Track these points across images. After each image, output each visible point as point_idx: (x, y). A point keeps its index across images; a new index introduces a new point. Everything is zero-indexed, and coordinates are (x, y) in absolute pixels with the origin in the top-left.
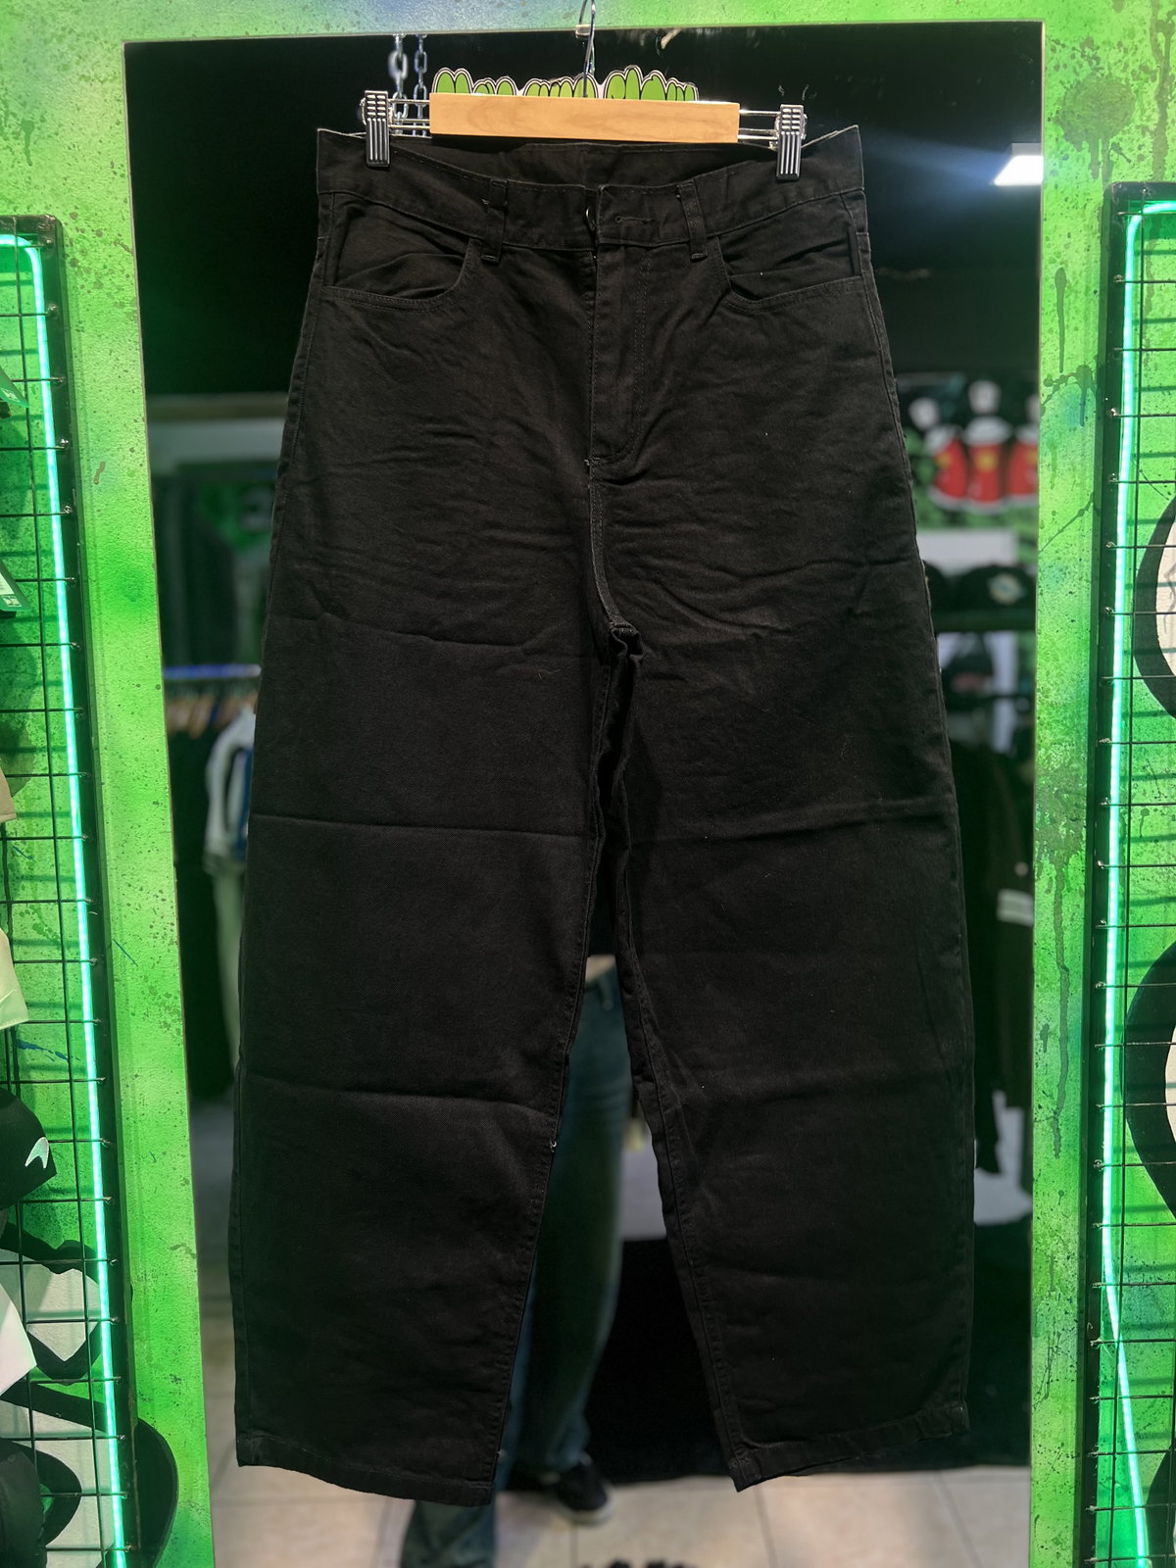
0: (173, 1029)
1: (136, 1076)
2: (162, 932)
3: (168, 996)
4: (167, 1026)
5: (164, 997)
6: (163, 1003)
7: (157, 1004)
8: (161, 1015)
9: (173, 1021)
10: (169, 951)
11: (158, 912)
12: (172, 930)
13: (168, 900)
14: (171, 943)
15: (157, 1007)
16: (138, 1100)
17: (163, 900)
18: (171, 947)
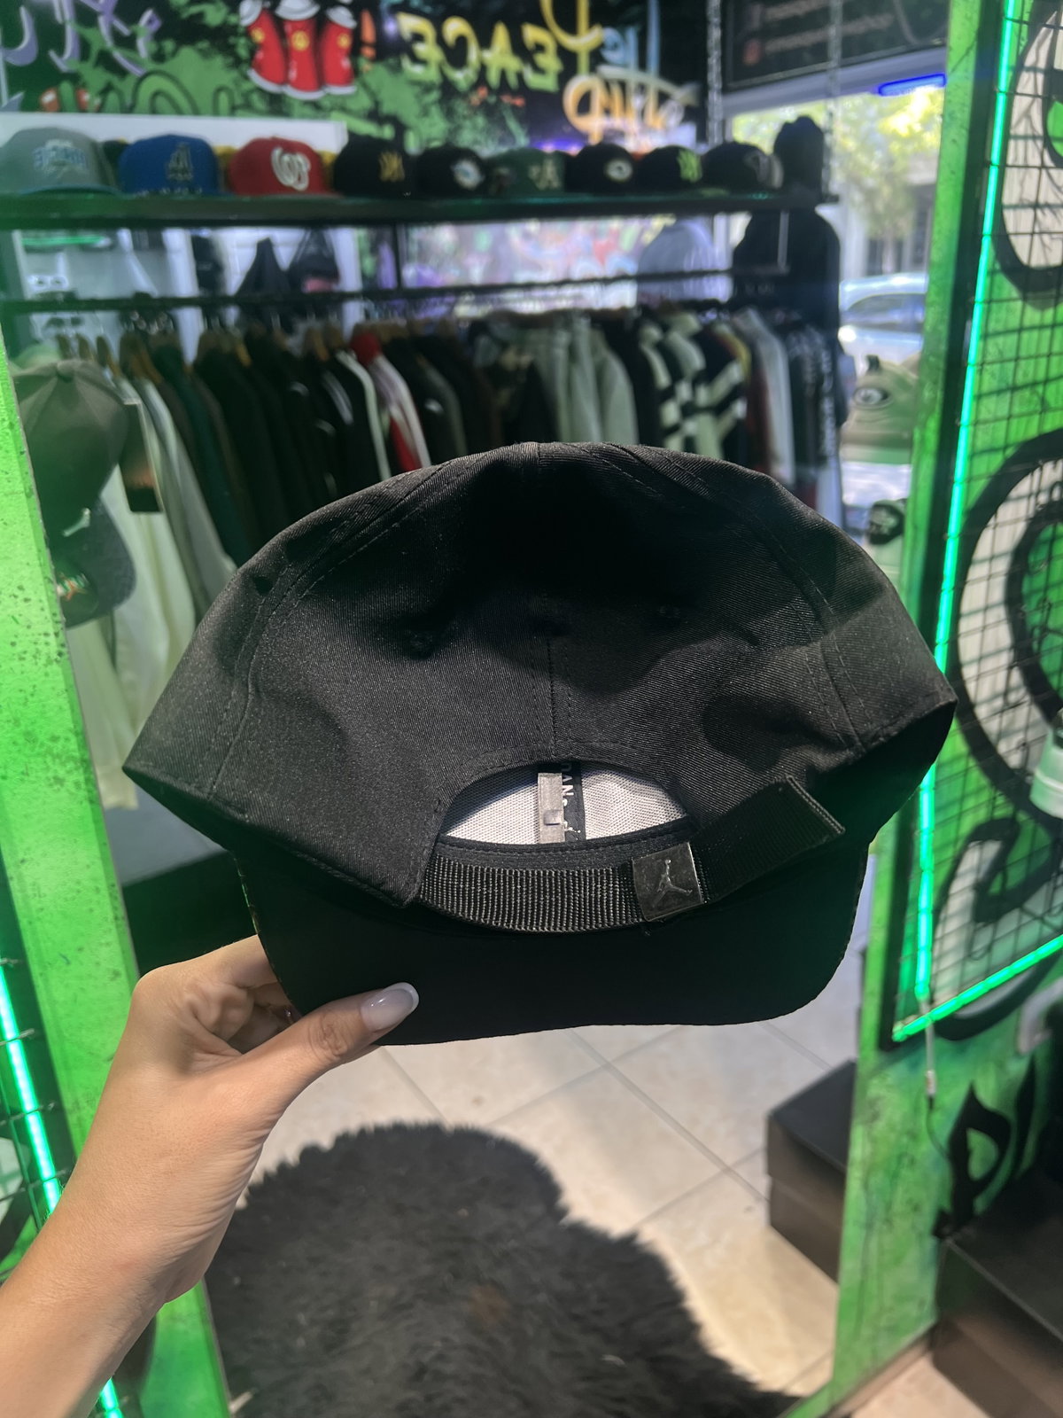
0: (69, 785)
1: (23, 861)
2: (32, 649)
3: (55, 739)
4: (59, 781)
5: (50, 744)
6: (49, 752)
7: (39, 754)
8: (48, 769)
9: (69, 772)
10: (47, 674)
11: (20, 620)
12: (47, 644)
13: (34, 598)
14: (49, 662)
15: (40, 759)
16: (30, 892)
17: (26, 600)
18: (48, 669)
